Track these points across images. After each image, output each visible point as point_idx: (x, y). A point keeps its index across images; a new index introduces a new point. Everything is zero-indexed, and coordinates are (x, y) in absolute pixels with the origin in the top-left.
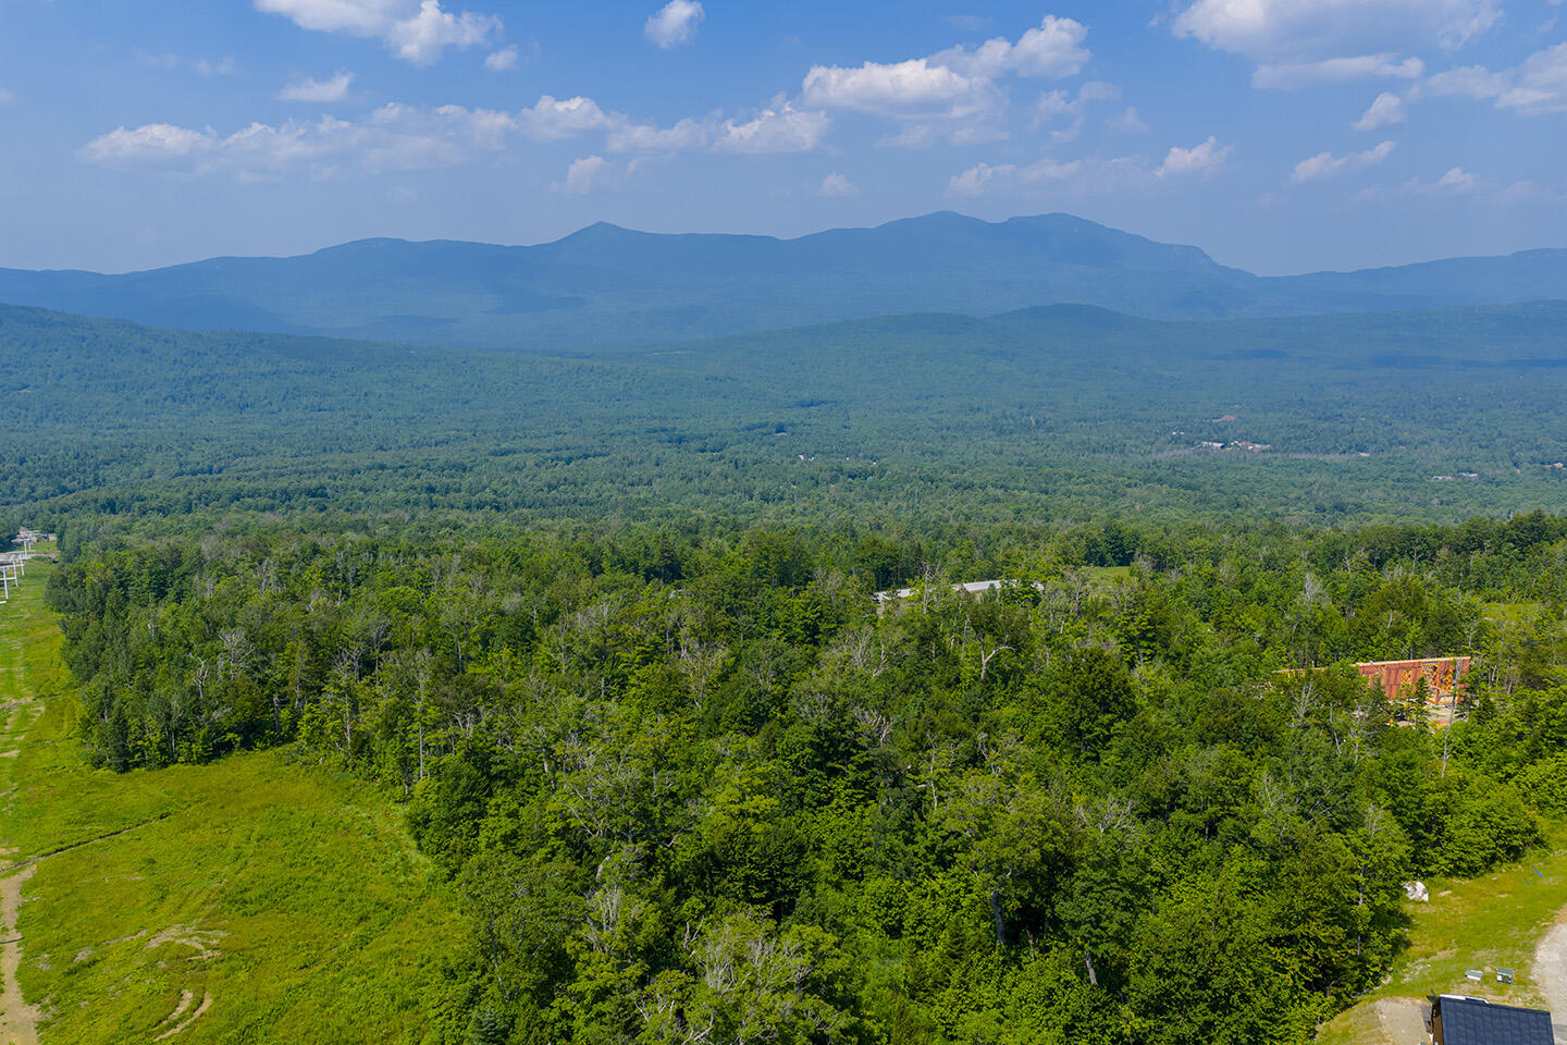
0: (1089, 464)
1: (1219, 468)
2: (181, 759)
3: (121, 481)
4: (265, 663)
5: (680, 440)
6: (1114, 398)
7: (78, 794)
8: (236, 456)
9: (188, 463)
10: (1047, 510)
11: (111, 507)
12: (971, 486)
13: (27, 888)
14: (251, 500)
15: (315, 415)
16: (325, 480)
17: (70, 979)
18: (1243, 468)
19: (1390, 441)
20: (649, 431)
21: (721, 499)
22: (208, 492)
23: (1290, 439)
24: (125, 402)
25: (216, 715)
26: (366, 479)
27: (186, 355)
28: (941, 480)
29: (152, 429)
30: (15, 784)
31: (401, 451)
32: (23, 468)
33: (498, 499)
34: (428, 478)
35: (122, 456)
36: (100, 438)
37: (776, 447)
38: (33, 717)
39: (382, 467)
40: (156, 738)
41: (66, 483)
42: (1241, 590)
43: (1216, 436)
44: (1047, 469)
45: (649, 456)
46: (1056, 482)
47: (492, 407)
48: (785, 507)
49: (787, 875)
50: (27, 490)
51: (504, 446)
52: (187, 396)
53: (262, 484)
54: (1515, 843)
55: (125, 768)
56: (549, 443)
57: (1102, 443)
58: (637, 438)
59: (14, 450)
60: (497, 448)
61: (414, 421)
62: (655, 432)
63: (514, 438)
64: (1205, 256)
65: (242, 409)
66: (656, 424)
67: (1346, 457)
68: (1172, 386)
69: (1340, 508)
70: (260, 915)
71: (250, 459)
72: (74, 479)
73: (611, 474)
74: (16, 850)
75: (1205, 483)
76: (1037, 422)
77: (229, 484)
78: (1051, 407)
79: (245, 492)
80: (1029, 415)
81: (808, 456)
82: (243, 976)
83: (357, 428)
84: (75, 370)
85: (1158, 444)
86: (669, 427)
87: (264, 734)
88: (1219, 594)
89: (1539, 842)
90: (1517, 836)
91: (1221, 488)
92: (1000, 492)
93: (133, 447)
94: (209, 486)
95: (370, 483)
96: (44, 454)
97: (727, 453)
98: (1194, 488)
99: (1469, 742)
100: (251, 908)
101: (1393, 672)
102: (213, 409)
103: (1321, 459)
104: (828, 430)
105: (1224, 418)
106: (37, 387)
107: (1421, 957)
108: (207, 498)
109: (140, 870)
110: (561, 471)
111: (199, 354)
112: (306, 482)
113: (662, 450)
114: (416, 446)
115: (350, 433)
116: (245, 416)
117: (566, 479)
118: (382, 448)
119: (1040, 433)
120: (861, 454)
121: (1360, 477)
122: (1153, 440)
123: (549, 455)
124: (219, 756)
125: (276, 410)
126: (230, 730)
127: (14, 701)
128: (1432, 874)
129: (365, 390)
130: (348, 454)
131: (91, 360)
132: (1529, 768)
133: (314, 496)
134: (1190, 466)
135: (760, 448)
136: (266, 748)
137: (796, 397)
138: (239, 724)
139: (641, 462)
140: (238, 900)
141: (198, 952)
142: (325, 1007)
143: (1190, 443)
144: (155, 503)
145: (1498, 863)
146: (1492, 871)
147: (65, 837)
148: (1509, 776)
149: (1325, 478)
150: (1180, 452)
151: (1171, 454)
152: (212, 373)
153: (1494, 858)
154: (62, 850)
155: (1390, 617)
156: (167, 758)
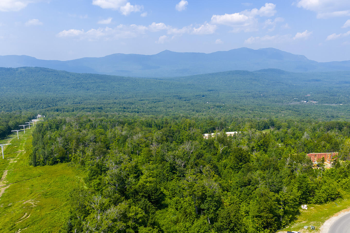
0: (274, 105)
1: (305, 107)
2: (47, 164)
3: (61, 105)
4: (68, 145)
5: (181, 98)
6: (282, 90)
7: (25, 171)
8: (85, 100)
9: (75, 101)
10: (261, 116)
11: (57, 110)
12: (245, 110)
13: (6, 190)
14: (86, 109)
15: (103, 91)
16: (102, 105)
17: (5, 209)
18: (311, 107)
19: (347, 101)
20: (174, 96)
21: (187, 111)
22: (78, 108)
23: (323, 100)
24: (64, 88)
25: (55, 155)
26: (111, 106)
27: (77, 78)
28: (238, 108)
29: (69, 94)
30: (13, 168)
31: (120, 100)
32: (41, 102)
33: (139, 111)
34: (125, 106)
35: (62, 100)
36: (58, 96)
37: (202, 100)
38: (23, 154)
39: (115, 103)
40: (42, 159)
41: (50, 105)
42: (293, 135)
43: (305, 99)
44: (263, 106)
45: (173, 102)
46: (265, 109)
47: (140, 90)
48: (201, 113)
49: (153, 195)
50: (42, 106)
51: (142, 99)
52: (76, 87)
53: (89, 106)
54: (333, 197)
55: (36, 166)
56: (152, 98)
57: (278, 100)
58: (171, 98)
59: (40, 98)
60: (140, 99)
61: (123, 93)
62: (175, 96)
63: (144, 97)
64: (306, 58)
65: (88, 90)
66: (176, 94)
67: (337, 105)
68: (296, 88)
69: (333, 117)
70: (48, 198)
71: (88, 101)
72: (51, 104)
73: (164, 105)
74: (8, 182)
75: (300, 110)
76: (263, 95)
77: (82, 106)
78: (266, 92)
79: (85, 108)
80: (261, 94)
81: (209, 102)
82: (38, 211)
83: (111, 94)
84: (54, 81)
85: (291, 101)
86: (178, 95)
87: (65, 160)
88: (287, 136)
89: (340, 197)
90: (334, 195)
91: (304, 112)
92: (251, 112)
93: (64, 97)
94: (78, 106)
95: (112, 106)
96: (46, 99)
97: (190, 101)
98: (298, 111)
99: (332, 173)
100: (47, 196)
101: (319, 156)
102: (82, 90)
103: (330, 105)
104: (214, 97)
105: (307, 95)
106: (46, 85)
107: (298, 222)
108: (77, 109)
109: (30, 187)
110: (153, 105)
111: (79, 78)
112: (99, 106)
113: (176, 100)
114: (123, 98)
115: (110, 95)
116: (88, 91)
117: (154, 106)
118: (116, 99)
119: (263, 98)
120: (221, 102)
121: (339, 109)
122: (290, 100)
123: (151, 101)
124: (55, 164)
125: (95, 90)
126: (58, 159)
127: (20, 151)
128: (311, 203)
129: (113, 86)
130: (108, 100)
131: (57, 79)
132: (344, 179)
133: (100, 109)
134: (298, 106)
135: (198, 100)
136: (66, 163)
137: (207, 89)
138: (60, 157)
139: (171, 103)
140: (45, 195)
141: (32, 205)
142: (51, 218)
143: (298, 101)
144: (66, 110)
145: (328, 201)
146: (326, 203)
147: (18, 180)
148: (340, 181)
149: (331, 110)
150: (296, 103)
151: (294, 103)
152: (82, 82)
153: (327, 200)
154: (16, 182)
155: (323, 143)
156: (44, 164)
